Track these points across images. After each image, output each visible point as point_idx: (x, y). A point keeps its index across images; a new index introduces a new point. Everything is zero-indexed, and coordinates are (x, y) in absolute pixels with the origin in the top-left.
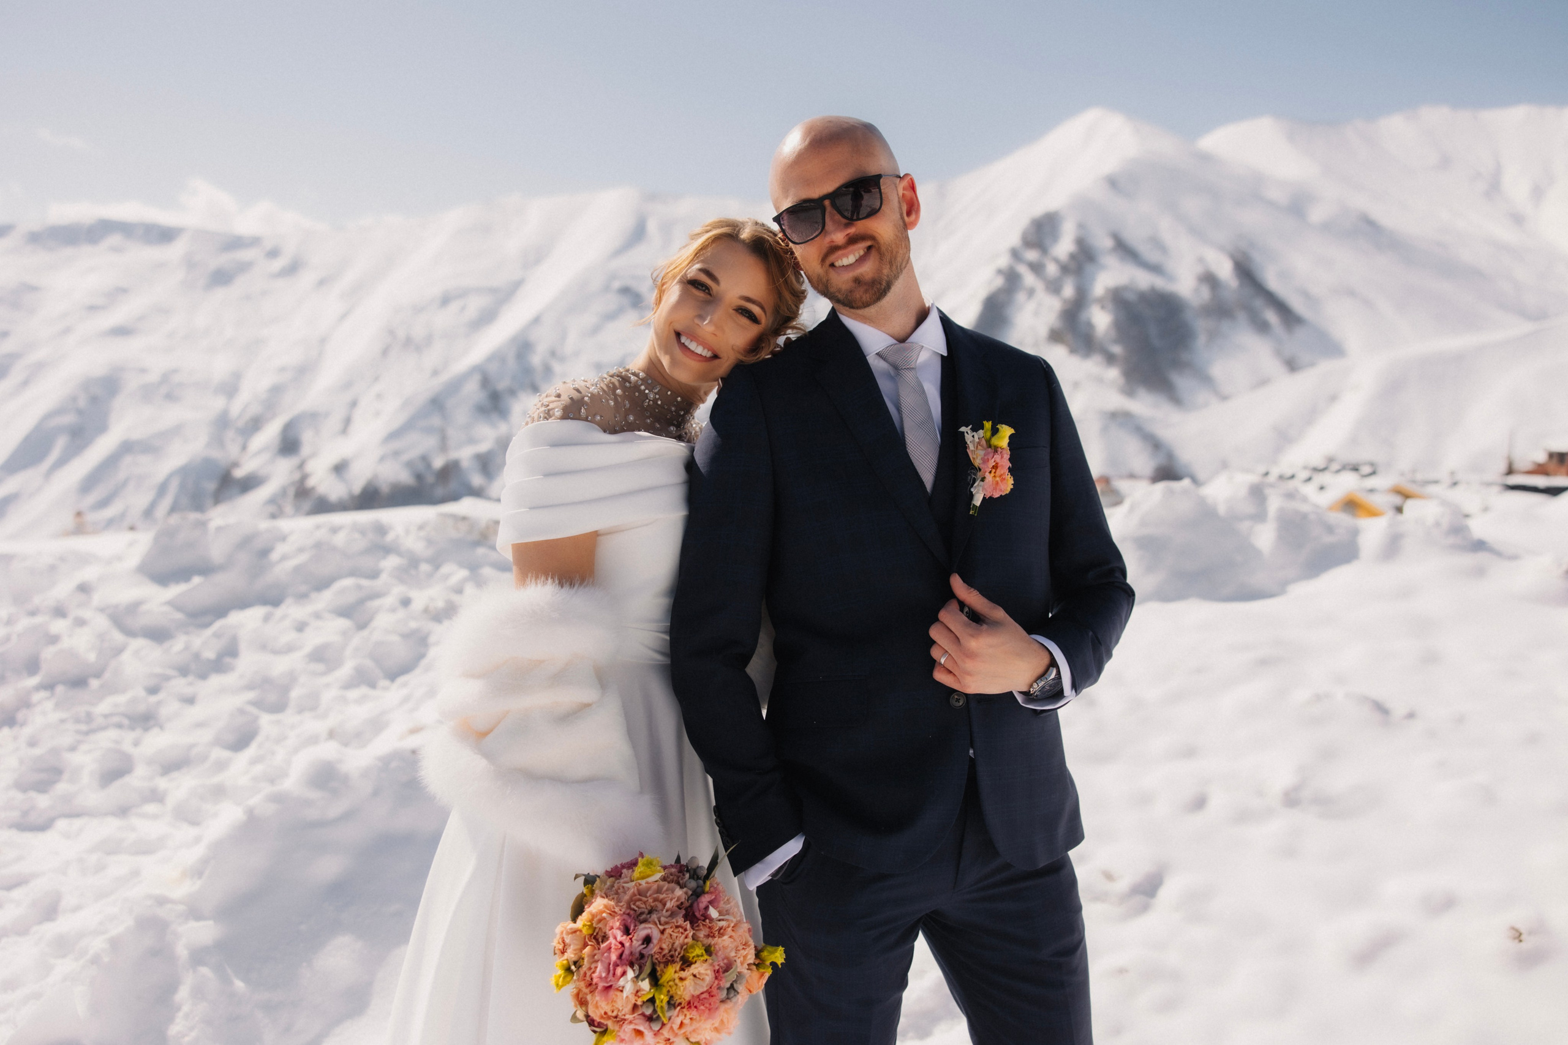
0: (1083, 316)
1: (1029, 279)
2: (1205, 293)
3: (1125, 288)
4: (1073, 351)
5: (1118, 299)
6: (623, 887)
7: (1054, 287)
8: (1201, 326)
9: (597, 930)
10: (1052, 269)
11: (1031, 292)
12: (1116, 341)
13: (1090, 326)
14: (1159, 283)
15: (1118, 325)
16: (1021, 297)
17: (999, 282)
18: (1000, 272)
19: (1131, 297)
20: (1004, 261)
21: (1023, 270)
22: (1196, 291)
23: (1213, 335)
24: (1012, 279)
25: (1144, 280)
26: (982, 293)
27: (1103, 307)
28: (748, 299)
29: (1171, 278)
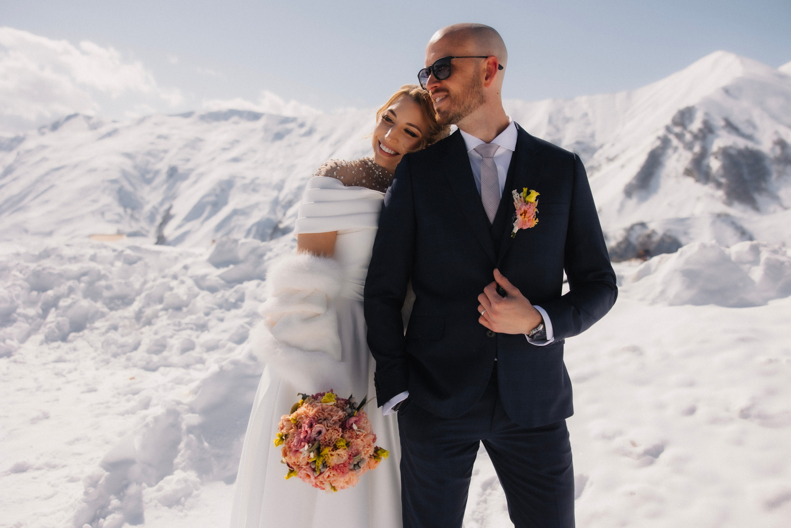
0: (705, 162)
1: (675, 142)
2: (778, 151)
3: (731, 147)
4: (697, 181)
5: (725, 153)
6: (316, 404)
7: (689, 147)
8: (774, 169)
9: (298, 422)
10: (688, 137)
11: (676, 149)
12: (723, 176)
13: (708, 167)
14: (751, 145)
15: (724, 167)
16: (670, 151)
17: (658, 143)
18: (659, 138)
19: (733, 152)
20: (661, 132)
21: (672, 137)
22: (773, 149)
23: (781, 174)
24: (665, 142)
25: (741, 143)
26: (649, 149)
27: (716, 158)
28: (410, 125)
29: (758, 142)
